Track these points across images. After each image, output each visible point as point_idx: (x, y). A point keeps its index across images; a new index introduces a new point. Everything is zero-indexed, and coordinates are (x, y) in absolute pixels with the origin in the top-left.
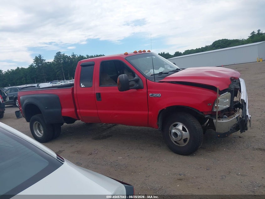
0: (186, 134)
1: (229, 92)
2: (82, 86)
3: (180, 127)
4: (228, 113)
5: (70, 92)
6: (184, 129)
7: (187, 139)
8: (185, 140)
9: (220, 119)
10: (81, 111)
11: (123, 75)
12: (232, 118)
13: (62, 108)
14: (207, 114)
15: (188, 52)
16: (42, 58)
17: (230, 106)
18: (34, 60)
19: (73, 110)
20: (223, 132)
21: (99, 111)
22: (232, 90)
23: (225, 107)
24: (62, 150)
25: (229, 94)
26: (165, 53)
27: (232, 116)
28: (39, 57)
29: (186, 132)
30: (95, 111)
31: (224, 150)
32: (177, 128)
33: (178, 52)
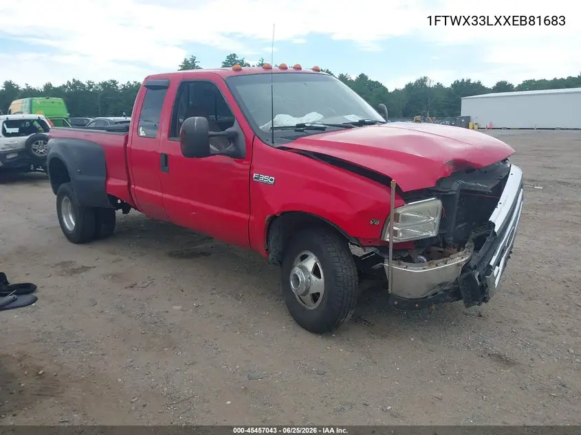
0: (318, 284)
1: (438, 198)
2: (141, 134)
3: (310, 264)
4: (439, 251)
5: (122, 144)
6: (316, 272)
7: (318, 294)
8: (315, 297)
9: (402, 262)
10: (137, 187)
11: (197, 118)
12: (437, 266)
13: (107, 178)
14: (370, 244)
15: (529, 85)
16: (196, 64)
17: (440, 234)
18: (181, 66)
19: (125, 183)
20: (408, 297)
21: (166, 196)
22: (450, 193)
23: (425, 234)
24: (88, 266)
25: (439, 203)
26: (472, 82)
27: (436, 262)
28: (190, 62)
29: (320, 278)
30: (160, 194)
31: (412, 339)
32: (304, 264)
33: (506, 83)
